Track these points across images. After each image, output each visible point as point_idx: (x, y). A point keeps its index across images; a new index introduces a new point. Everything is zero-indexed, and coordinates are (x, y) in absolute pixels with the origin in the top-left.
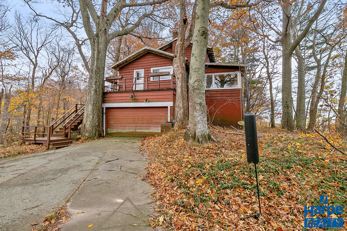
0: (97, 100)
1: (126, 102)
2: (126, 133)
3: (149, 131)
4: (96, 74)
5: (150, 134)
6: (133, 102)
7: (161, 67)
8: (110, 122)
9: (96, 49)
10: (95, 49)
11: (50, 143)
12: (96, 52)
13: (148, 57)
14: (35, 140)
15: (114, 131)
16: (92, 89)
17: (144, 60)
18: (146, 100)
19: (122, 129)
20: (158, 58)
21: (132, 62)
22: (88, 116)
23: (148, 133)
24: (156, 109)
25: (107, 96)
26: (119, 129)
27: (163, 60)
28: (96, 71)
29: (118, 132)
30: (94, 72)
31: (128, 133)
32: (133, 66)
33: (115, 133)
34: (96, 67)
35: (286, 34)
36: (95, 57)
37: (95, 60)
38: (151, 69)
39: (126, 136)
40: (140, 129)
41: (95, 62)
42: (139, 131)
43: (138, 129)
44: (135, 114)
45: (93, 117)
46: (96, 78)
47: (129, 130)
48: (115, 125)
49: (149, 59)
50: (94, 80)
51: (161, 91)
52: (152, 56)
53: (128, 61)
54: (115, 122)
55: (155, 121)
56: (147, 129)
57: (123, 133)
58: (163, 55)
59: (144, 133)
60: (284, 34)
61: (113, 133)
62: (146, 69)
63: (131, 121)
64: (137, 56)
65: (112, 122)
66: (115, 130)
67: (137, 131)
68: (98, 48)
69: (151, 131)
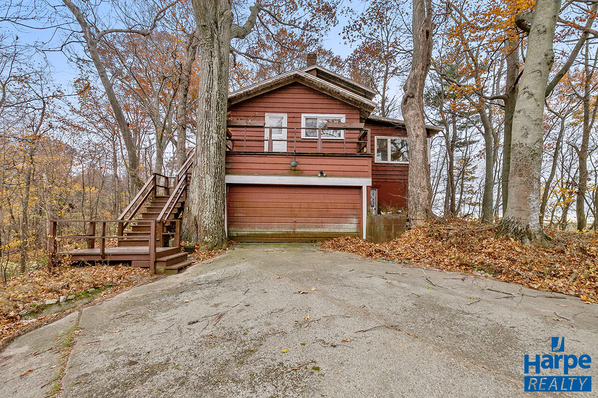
0: (222, 167)
1: (275, 174)
2: (273, 236)
3: (322, 231)
4: (217, 110)
5: (323, 237)
6: (290, 175)
7: (322, 113)
8: (235, 213)
9: (216, 53)
10: (213, 53)
11: (157, 260)
12: (216, 61)
13: (296, 91)
14: (104, 255)
15: (246, 231)
16: (211, 142)
17: (286, 96)
18: (322, 173)
19: (264, 228)
20: (314, 96)
21: (261, 97)
22: (206, 199)
23: (319, 233)
24: (338, 190)
25: (230, 161)
26: (258, 228)
27: (326, 101)
28: (218, 103)
29: (255, 234)
30: (214, 105)
31: (277, 234)
32: (263, 105)
33: (248, 236)
34: (218, 94)
35: (514, 88)
36: (216, 71)
37: (214, 79)
38: (303, 115)
39: (274, 240)
40: (304, 227)
41: (215, 83)
42: (302, 230)
43: (300, 227)
44: (292, 199)
45: (216, 202)
46: (218, 118)
47: (280, 230)
48: (248, 219)
49: (298, 96)
50: (215, 124)
51: (349, 158)
52: (302, 91)
53: (251, 94)
54: (246, 213)
55: (334, 211)
56: (319, 227)
57: (267, 236)
58: (324, 92)
59: (312, 233)
60: (512, 88)
61: (242, 236)
62: (292, 115)
63: (283, 213)
64: (272, 86)
65: (239, 214)
66: (248, 229)
67: (298, 230)
68: (220, 52)
69: (326, 230)
